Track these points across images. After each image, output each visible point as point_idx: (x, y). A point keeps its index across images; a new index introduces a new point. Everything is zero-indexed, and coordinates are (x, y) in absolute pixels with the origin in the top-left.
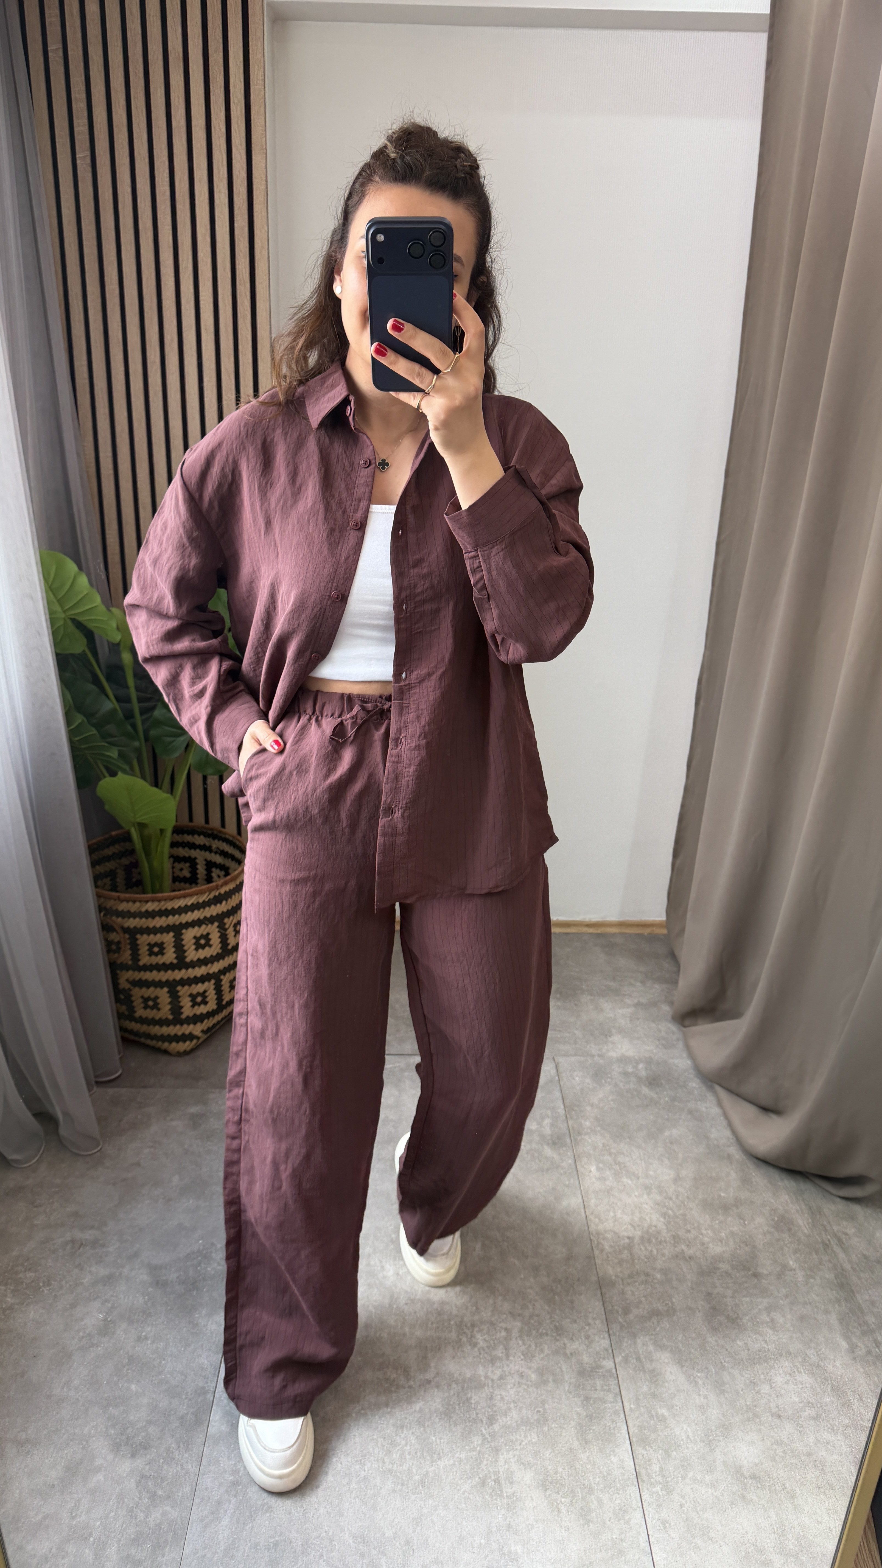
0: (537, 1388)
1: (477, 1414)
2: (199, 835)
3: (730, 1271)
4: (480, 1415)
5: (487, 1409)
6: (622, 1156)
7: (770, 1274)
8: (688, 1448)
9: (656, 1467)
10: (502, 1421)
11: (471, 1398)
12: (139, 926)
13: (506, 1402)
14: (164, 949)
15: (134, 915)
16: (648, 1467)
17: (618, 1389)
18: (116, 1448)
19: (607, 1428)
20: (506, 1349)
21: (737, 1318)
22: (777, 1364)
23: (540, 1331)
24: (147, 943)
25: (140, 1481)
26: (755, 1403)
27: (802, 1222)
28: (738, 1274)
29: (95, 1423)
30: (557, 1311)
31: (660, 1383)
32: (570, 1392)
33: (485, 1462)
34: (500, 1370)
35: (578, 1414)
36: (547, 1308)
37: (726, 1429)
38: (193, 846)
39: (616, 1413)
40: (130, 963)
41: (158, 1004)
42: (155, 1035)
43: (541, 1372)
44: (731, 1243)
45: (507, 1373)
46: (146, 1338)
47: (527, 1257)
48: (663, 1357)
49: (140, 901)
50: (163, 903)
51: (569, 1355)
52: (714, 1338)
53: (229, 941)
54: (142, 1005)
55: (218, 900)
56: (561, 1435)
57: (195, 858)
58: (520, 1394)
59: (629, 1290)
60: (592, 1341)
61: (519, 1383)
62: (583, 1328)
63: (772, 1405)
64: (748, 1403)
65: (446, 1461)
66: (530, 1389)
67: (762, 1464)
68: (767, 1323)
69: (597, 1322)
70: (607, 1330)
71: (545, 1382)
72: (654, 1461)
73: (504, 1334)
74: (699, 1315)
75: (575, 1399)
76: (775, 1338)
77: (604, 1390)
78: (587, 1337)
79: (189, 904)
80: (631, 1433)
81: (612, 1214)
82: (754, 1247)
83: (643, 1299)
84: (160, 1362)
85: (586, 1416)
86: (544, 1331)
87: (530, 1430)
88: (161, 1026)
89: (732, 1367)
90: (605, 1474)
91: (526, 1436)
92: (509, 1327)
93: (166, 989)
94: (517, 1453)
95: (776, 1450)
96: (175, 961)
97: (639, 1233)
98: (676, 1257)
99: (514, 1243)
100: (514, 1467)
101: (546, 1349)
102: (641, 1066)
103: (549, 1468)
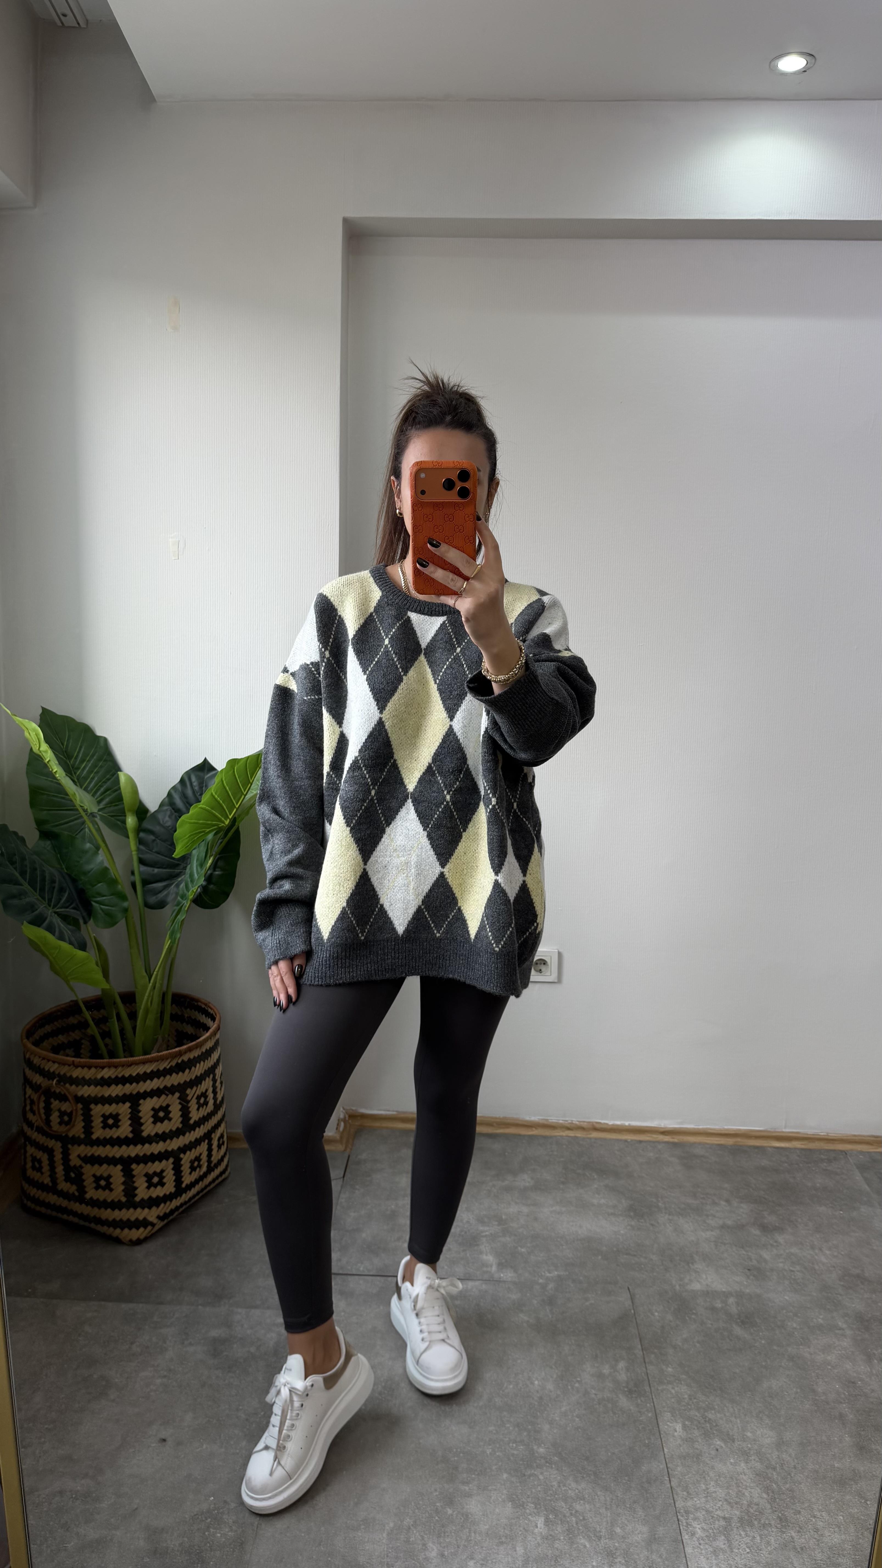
6: (713, 1412)
47: (599, 1538)
97: (736, 1512)
98: (784, 1546)
99: (584, 1519)
102: (731, 1300)
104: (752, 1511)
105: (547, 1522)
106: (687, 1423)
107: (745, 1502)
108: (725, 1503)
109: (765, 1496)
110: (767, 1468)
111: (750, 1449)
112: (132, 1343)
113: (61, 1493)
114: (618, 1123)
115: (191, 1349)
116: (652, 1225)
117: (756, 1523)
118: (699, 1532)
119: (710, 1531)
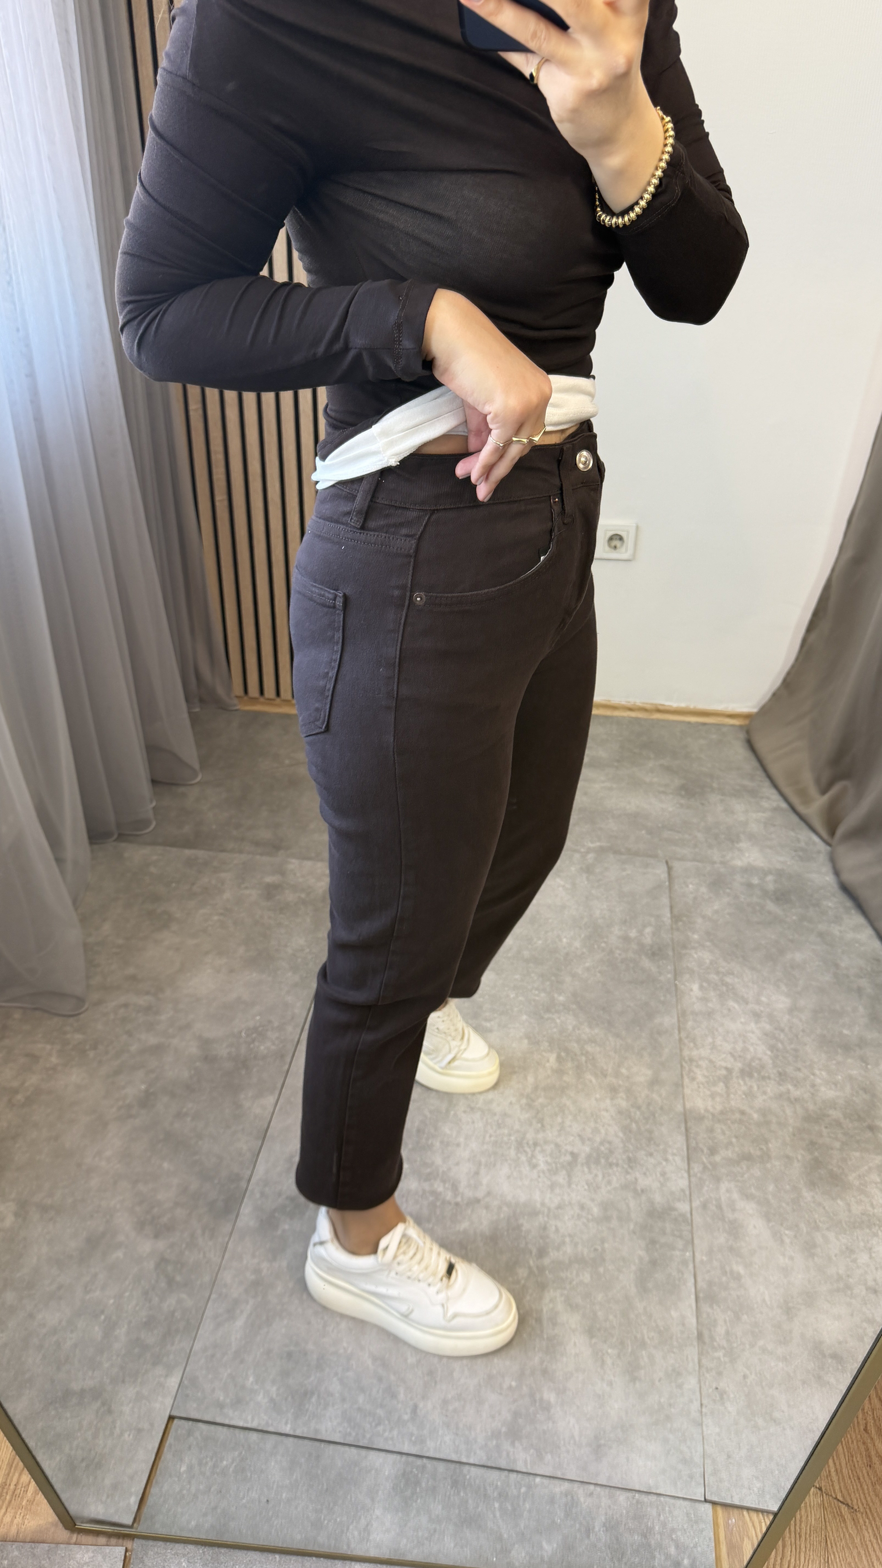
0: (598, 1223)
1: (527, 1243)
3: (842, 1120)
4: (530, 1245)
5: (538, 1239)
6: (731, 976)
8: (761, 1313)
9: (721, 1330)
10: (553, 1255)
11: (522, 1225)
13: (560, 1234)
16: (713, 1328)
17: (690, 1235)
18: (140, 1226)
19: (672, 1278)
20: (569, 1176)
21: (841, 1174)
23: (610, 1160)
25: (159, 1264)
26: (848, 1273)
28: (851, 1125)
29: (122, 1197)
30: (633, 1141)
31: (741, 1236)
32: (634, 1233)
34: (559, 1197)
35: (641, 1259)
36: (621, 1134)
37: (810, 1298)
39: (685, 1262)
43: (606, 1206)
44: (848, 1087)
45: (567, 1203)
46: (186, 1115)
47: (605, 1076)
48: (747, 1208)
51: (640, 1191)
52: (811, 1193)
56: (617, 1279)
58: (578, 1228)
59: (718, 1127)
60: (669, 1179)
61: (578, 1215)
62: (660, 1163)
64: (841, 1272)
66: (591, 1225)
67: (846, 1342)
68: (876, 1183)
69: (677, 1158)
70: (686, 1167)
71: (608, 1219)
72: (721, 1322)
73: (568, 1158)
74: (797, 1165)
75: (639, 1241)
77: (673, 1236)
78: (663, 1174)
80: (698, 1287)
81: (710, 1040)
82: (874, 1095)
83: (734, 1140)
84: (197, 1142)
85: (650, 1262)
86: (615, 1161)
87: (583, 1268)
89: (828, 1229)
90: (662, 1329)
91: (578, 1275)
92: (576, 1151)
94: (566, 1292)
97: (740, 1065)
98: (780, 1097)
99: (593, 1059)
100: (560, 1307)
101: (615, 1179)
102: (770, 878)
103: (600, 1314)
104: (754, 1064)
105: (559, 1059)
106: (705, 984)
107: (749, 1057)
108: (729, 1055)
109: (769, 1053)
110: (776, 1029)
111: (762, 1012)
112: (193, 884)
113: (126, 1006)
114: (683, 705)
115: (247, 892)
116: (703, 804)
117: (756, 1075)
118: (700, 1078)
119: (711, 1077)
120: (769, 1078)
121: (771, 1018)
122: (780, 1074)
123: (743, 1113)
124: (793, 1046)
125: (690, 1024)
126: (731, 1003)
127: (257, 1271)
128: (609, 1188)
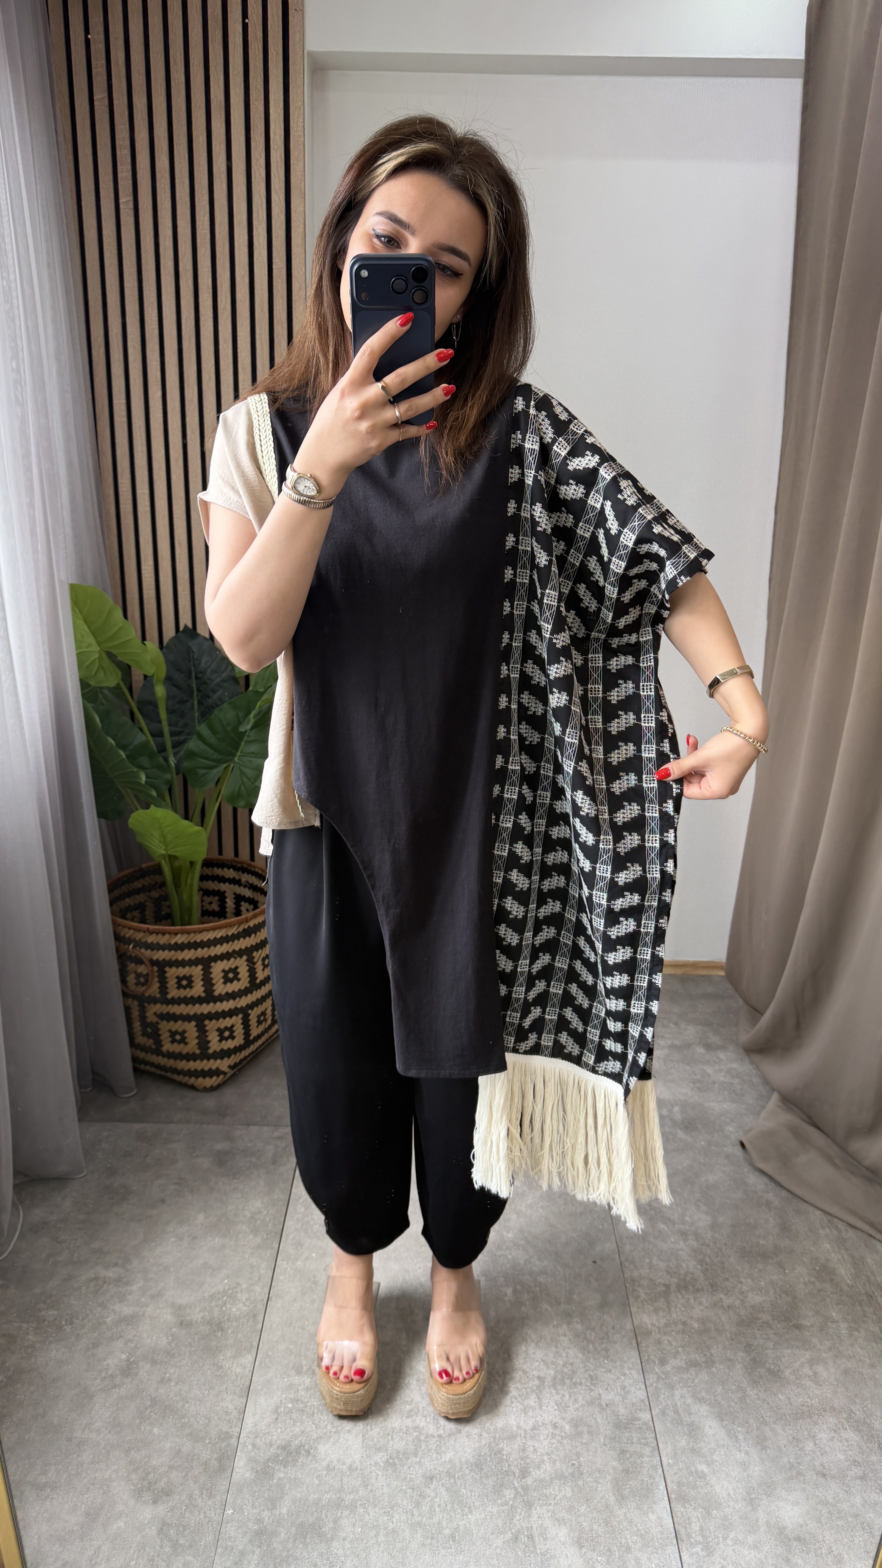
0: (571, 1440)
1: (509, 1466)
2: (229, 868)
3: (771, 1322)
4: (512, 1467)
5: (519, 1461)
7: (812, 1326)
8: (729, 1506)
9: (696, 1527)
10: (536, 1474)
11: (503, 1449)
12: (167, 959)
13: (539, 1454)
14: (192, 982)
15: (163, 948)
16: (688, 1526)
17: (655, 1442)
18: (138, 1493)
19: (645, 1483)
20: (539, 1398)
21: (778, 1371)
22: (821, 1420)
23: (574, 1380)
24: (176, 975)
25: (162, 1529)
26: (798, 1460)
27: (844, 1272)
28: (779, 1325)
29: (116, 1467)
30: (591, 1360)
31: (700, 1437)
32: (605, 1445)
33: (518, 1517)
34: (533, 1420)
35: (614, 1468)
36: (581, 1356)
37: (768, 1488)
38: (223, 880)
39: (654, 1468)
40: (158, 996)
41: (186, 1038)
42: (182, 1070)
43: (576, 1424)
44: (772, 1292)
45: (540, 1424)
46: (169, 1380)
47: (559, 1303)
48: (701, 1411)
49: (170, 933)
50: (192, 935)
51: (604, 1406)
52: (755, 1391)
53: (257, 975)
54: (170, 1039)
55: (247, 933)
56: (596, 1490)
57: (225, 892)
58: (554, 1446)
59: (665, 1339)
60: (628, 1392)
61: (552, 1433)
62: (618, 1378)
63: (817, 1463)
64: (791, 1461)
65: (477, 1514)
66: (565, 1442)
67: (807, 1525)
68: (809, 1377)
69: (633, 1372)
70: (643, 1380)
71: (580, 1434)
72: (694, 1519)
73: (537, 1382)
74: (739, 1366)
75: (611, 1452)
76: (818, 1392)
77: (641, 1444)
78: (623, 1388)
79: (218, 936)
80: (669, 1490)
81: (647, 1261)
82: (795, 1297)
83: (680, 1349)
84: (184, 1406)
85: (623, 1471)
86: (578, 1381)
87: (564, 1484)
88: (188, 1061)
89: (774, 1422)
90: (643, 1532)
91: (560, 1491)
92: (542, 1375)
93: (193, 1023)
94: (551, 1508)
95: (821, 1511)
96: (203, 995)
97: (676, 1280)
98: (714, 1306)
100: (548, 1523)
101: (580, 1399)
102: (676, 1109)
103: (585, 1524)
104: (688, 1279)
105: (515, 1292)
107: (682, 1272)
108: (665, 1273)
109: (699, 1267)
110: (702, 1245)
112: (146, 1156)
113: (96, 1279)
115: (199, 1160)
117: (691, 1288)
118: (643, 1296)
119: (653, 1295)
120: (703, 1289)
121: (697, 1235)
122: (712, 1285)
123: (684, 1324)
124: (719, 1259)
125: (628, 1248)
126: (661, 1226)
127: (259, 1521)
128: (576, 1406)
